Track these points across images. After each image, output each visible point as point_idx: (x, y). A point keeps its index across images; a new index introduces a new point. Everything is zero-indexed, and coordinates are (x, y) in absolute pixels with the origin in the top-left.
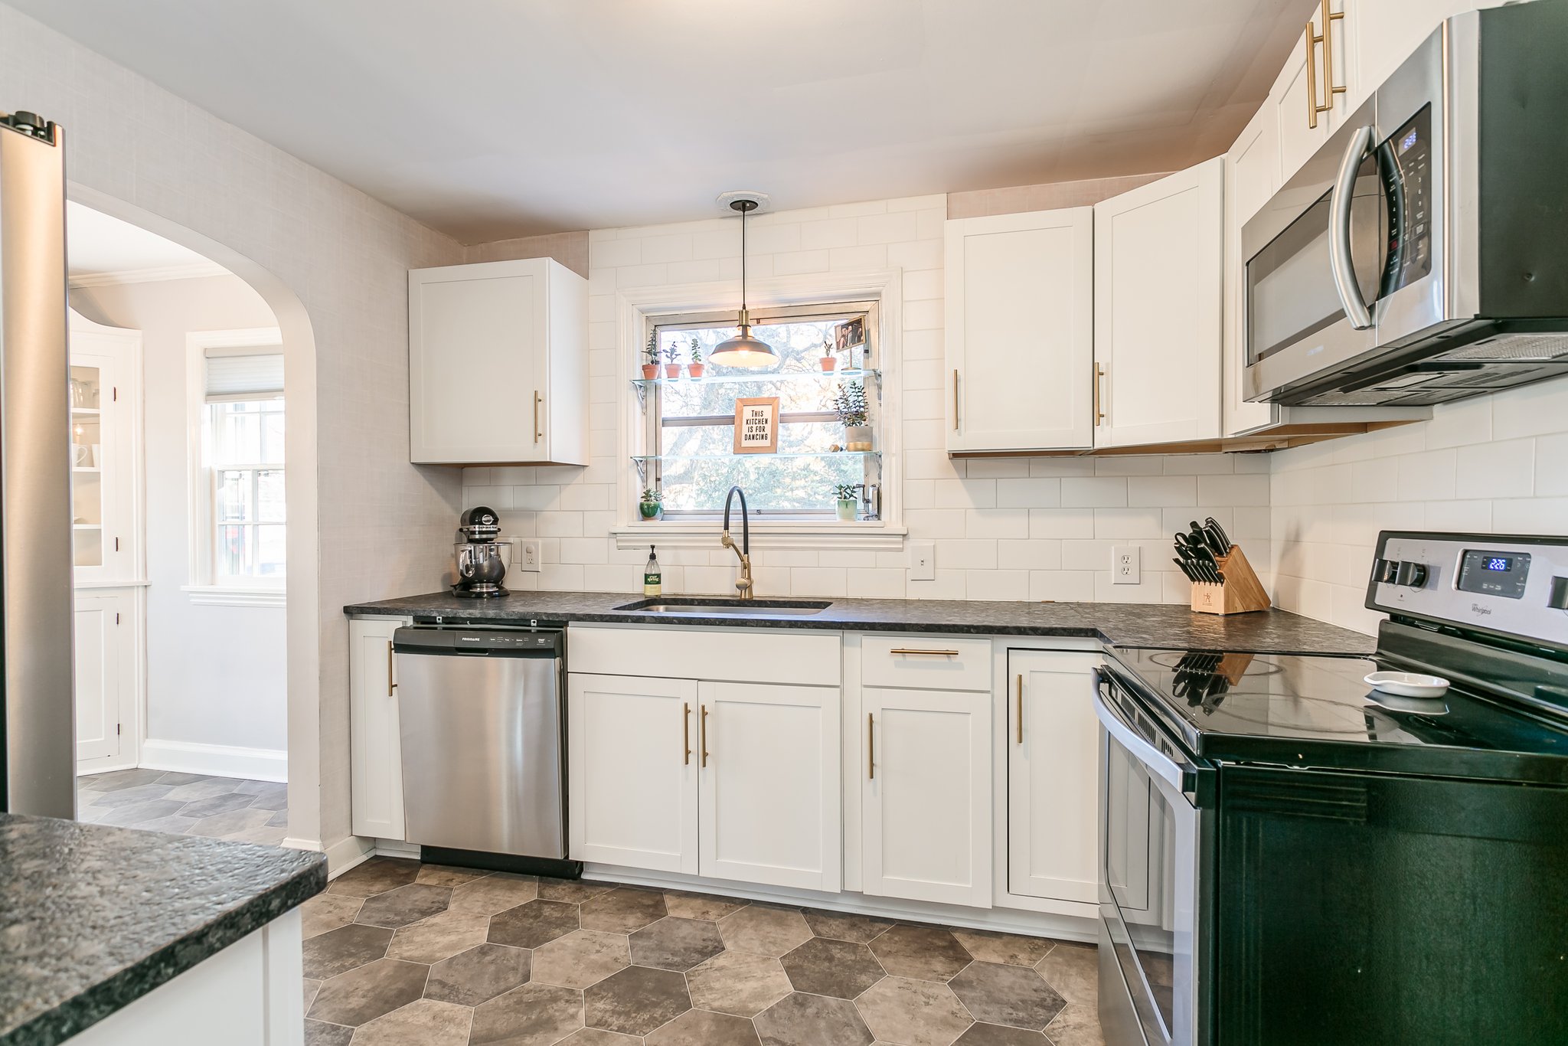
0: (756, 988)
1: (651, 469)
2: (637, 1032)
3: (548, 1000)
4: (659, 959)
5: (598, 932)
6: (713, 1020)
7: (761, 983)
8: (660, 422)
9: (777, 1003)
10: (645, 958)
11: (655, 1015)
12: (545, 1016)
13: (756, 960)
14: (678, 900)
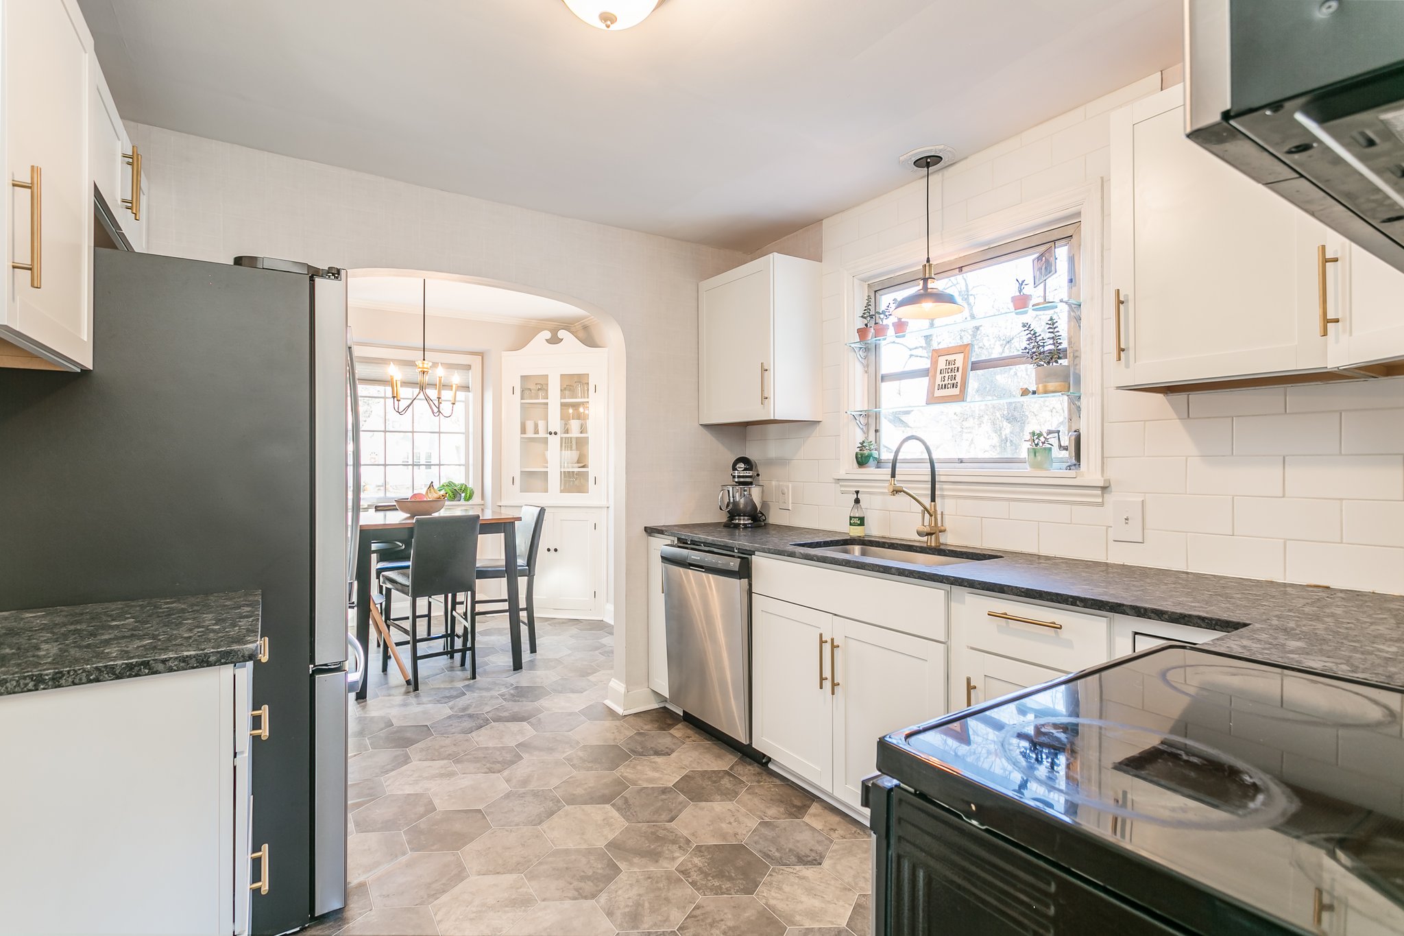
0: (815, 907)
1: (872, 421)
2: (701, 891)
3: (670, 840)
4: (765, 848)
5: (743, 810)
6: (759, 912)
7: (823, 905)
8: (879, 378)
9: (820, 928)
10: (755, 843)
11: (723, 886)
12: (659, 849)
13: (838, 886)
14: (822, 811)
